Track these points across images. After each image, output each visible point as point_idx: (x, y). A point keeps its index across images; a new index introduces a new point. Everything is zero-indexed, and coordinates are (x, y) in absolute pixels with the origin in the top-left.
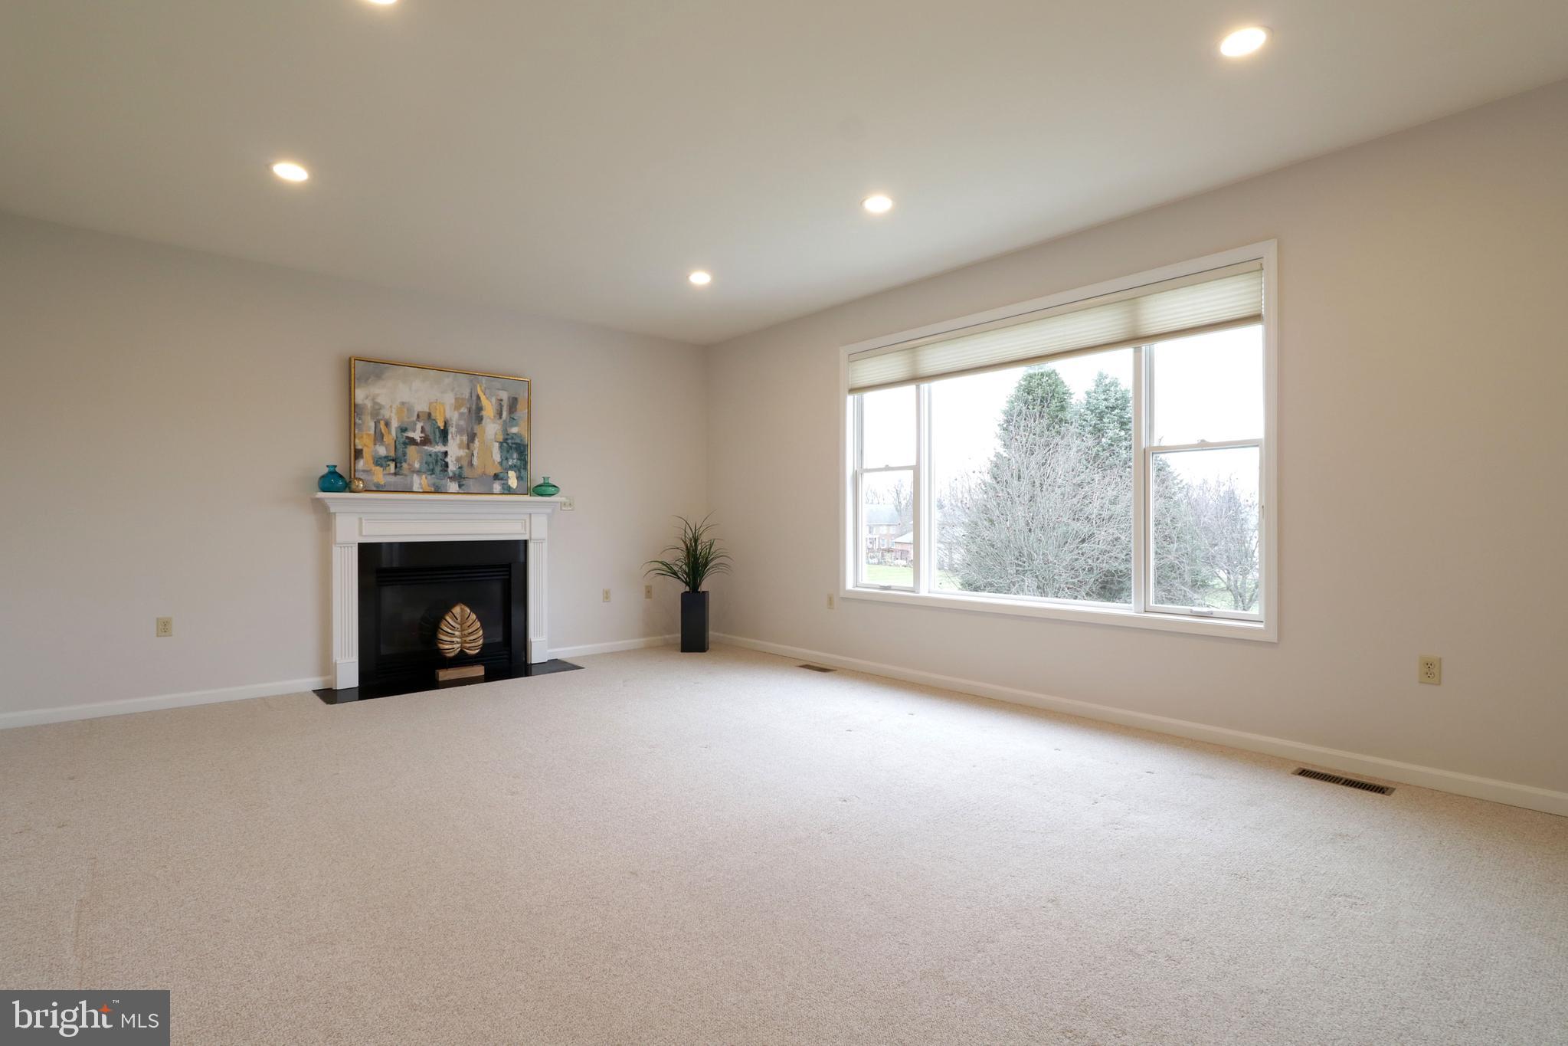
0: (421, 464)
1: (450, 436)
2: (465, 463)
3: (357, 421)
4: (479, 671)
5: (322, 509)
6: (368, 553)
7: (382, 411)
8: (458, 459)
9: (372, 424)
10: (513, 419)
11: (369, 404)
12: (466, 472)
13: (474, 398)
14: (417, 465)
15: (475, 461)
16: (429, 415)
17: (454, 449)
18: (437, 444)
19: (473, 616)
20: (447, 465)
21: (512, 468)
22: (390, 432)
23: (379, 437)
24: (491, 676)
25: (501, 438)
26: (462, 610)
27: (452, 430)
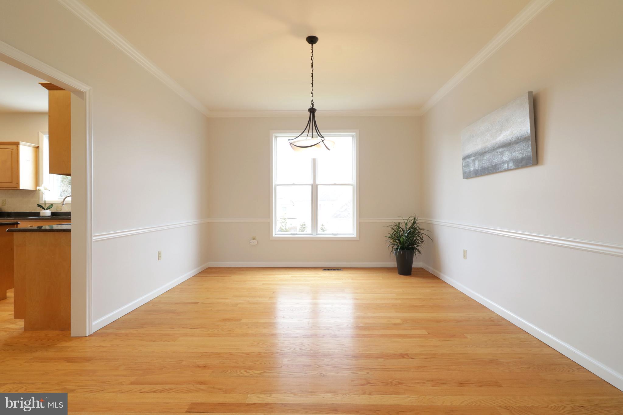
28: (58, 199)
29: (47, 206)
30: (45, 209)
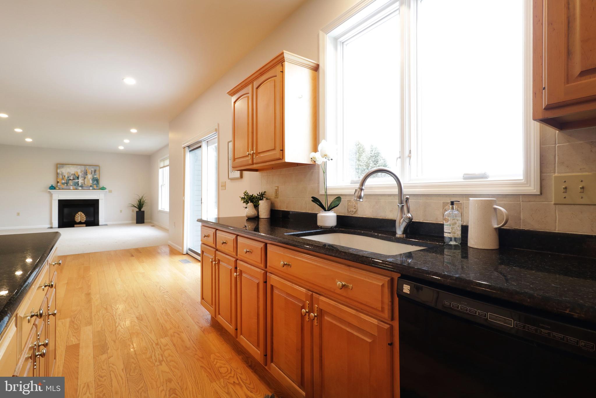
0: (72, 183)
1: (79, 178)
2: (83, 183)
3: (58, 176)
4: (85, 225)
5: (49, 192)
6: (60, 202)
7: (64, 174)
8: (81, 183)
9: (61, 176)
10: (95, 174)
11: (60, 172)
12: (83, 185)
13: (85, 170)
14: (71, 184)
15: (86, 183)
16: (74, 174)
17: (80, 181)
18: (76, 180)
19: (83, 214)
20: (79, 184)
21: (95, 184)
22: (65, 178)
23: (63, 179)
24: (86, 226)
25: (92, 178)
26: (81, 213)
27: (80, 177)
28: (352, 183)
29: (331, 200)
30: (327, 209)
